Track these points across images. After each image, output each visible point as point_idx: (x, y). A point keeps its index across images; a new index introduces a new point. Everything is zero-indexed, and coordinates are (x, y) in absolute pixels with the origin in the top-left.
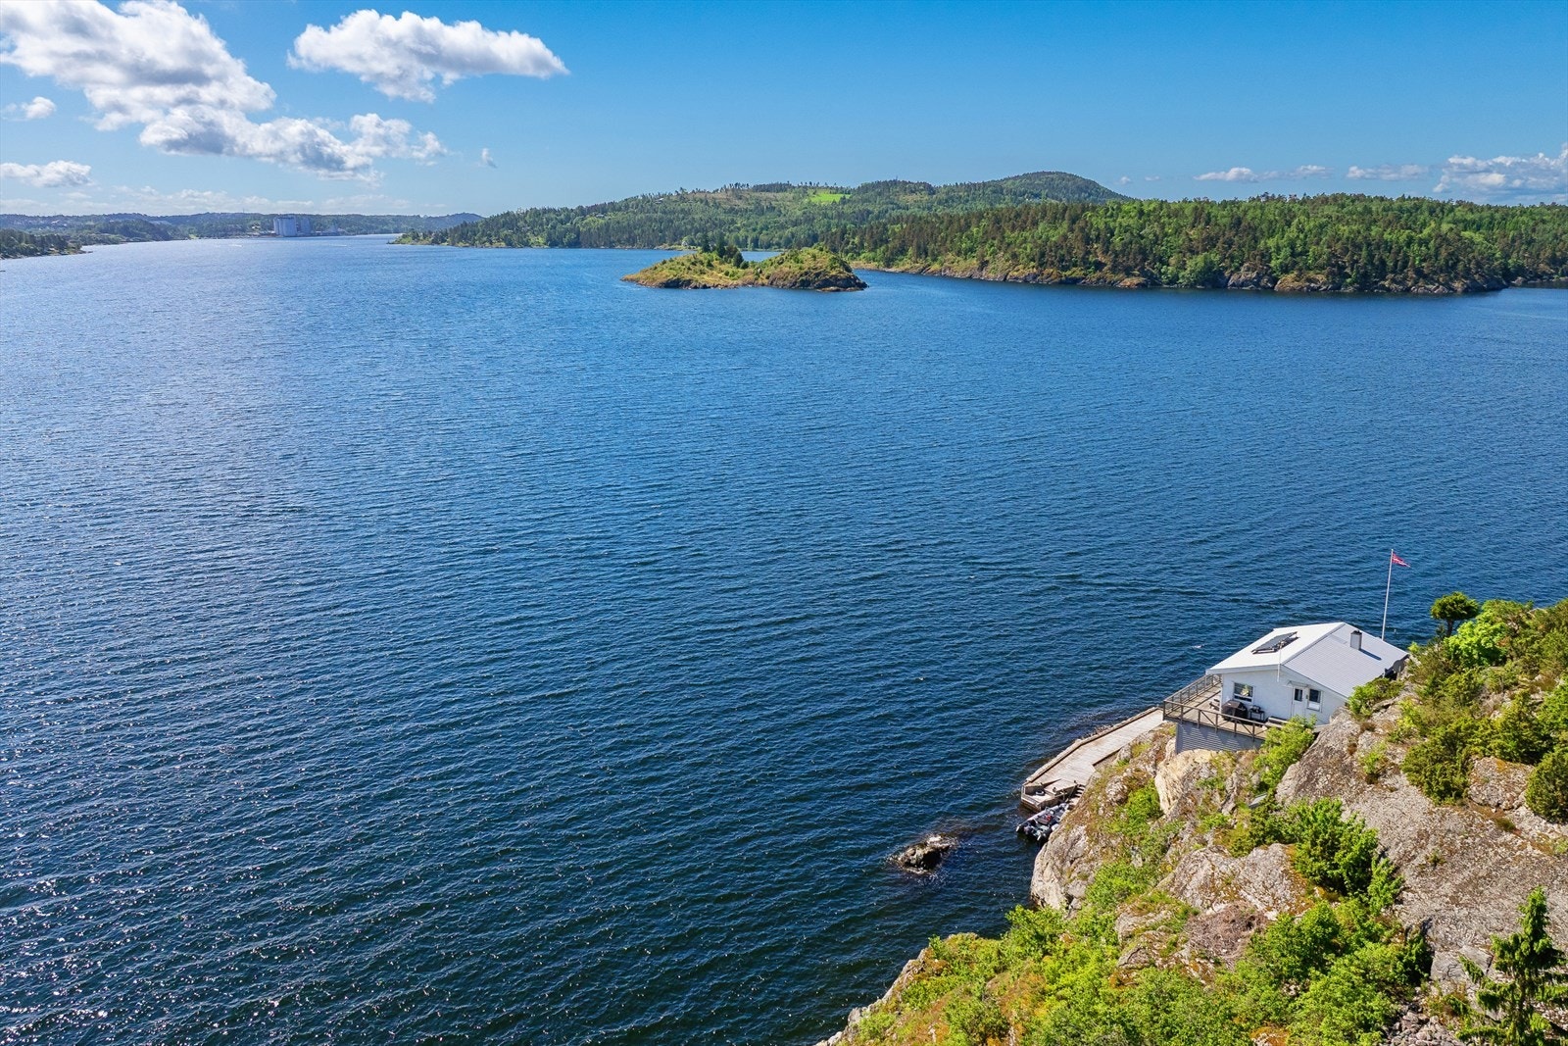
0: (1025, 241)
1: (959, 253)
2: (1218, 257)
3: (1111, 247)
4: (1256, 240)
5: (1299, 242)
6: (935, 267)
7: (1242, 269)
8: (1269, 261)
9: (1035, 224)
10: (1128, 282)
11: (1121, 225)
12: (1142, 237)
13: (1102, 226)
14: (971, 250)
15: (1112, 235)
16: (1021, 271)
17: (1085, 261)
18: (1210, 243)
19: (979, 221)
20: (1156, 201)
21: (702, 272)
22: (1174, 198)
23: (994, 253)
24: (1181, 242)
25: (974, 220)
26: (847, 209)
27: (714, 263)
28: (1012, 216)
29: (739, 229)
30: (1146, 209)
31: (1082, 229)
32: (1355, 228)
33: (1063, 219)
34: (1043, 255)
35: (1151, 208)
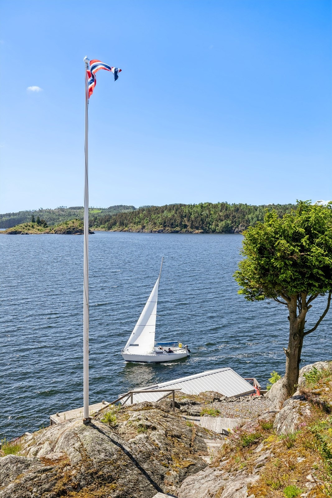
0: (159, 217)
1: (135, 223)
2: (230, 222)
3: (190, 219)
4: (244, 216)
5: (260, 216)
6: (126, 229)
7: (239, 226)
8: (250, 223)
9: (163, 212)
10: (197, 231)
11: (194, 211)
12: (202, 215)
13: (187, 211)
14: (140, 222)
15: (191, 214)
16: (157, 229)
17: (181, 223)
18: (227, 217)
19: (143, 212)
20: (207, 203)
21: (29, 230)
22: (214, 202)
23: (147, 223)
24: (216, 216)
25: (141, 211)
26: (102, 214)
27: (35, 226)
28: (155, 209)
29: (60, 221)
30: (204, 206)
31: (180, 213)
32: (280, 210)
33: (173, 209)
34: (165, 223)
35: (206, 205)
